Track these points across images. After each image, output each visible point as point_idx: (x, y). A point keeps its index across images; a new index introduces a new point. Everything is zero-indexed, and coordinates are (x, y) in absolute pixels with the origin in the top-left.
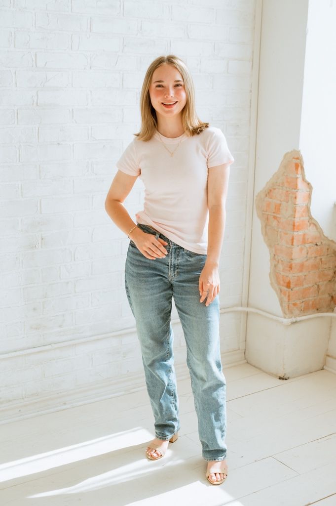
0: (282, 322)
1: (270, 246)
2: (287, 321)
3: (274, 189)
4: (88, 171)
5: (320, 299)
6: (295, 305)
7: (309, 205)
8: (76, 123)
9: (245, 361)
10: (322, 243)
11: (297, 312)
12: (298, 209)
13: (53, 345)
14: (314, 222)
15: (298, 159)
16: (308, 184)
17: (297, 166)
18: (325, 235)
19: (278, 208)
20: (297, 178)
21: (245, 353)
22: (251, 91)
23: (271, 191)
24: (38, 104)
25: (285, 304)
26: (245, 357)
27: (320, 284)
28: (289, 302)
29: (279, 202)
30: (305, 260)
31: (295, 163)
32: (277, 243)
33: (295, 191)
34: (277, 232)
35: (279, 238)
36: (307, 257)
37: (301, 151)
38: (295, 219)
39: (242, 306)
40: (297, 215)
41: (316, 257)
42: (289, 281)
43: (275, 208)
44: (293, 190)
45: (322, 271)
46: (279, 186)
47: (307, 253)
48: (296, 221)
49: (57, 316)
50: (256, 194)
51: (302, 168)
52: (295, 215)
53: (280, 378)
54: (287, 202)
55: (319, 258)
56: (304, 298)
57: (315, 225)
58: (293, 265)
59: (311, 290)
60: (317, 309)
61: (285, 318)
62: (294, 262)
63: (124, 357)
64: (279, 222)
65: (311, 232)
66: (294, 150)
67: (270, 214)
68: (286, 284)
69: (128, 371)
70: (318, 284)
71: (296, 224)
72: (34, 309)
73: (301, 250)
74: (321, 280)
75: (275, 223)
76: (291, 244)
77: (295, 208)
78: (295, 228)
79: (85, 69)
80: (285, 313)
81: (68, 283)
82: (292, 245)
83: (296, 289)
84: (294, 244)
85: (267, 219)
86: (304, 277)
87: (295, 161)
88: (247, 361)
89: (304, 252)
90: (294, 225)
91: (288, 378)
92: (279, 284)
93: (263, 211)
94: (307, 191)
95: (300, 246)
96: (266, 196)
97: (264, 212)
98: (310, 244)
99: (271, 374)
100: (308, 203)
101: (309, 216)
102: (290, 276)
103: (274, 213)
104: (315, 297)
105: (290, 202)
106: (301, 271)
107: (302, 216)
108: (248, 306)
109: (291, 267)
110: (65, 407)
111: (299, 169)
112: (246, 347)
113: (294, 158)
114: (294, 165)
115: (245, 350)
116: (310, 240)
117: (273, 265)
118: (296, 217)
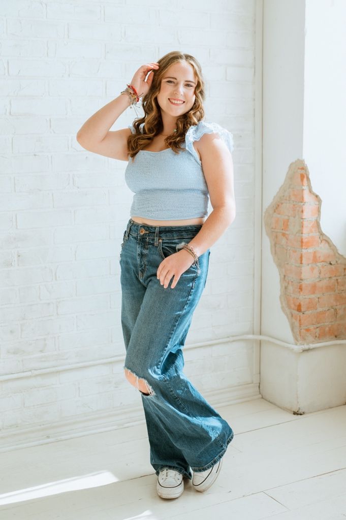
0: (293, 349)
1: (280, 266)
2: (298, 348)
3: (282, 204)
4: (69, 184)
5: (339, 325)
6: (308, 330)
7: (318, 219)
8: (54, 133)
9: (260, 396)
10: (337, 262)
11: (311, 338)
12: (305, 223)
13: (33, 371)
14: (327, 239)
15: (303, 169)
16: (317, 196)
17: (302, 177)
18: (340, 254)
19: (286, 224)
20: (303, 190)
21: (259, 387)
22: (254, 100)
23: (278, 206)
24: (12, 114)
25: (297, 330)
26: (260, 392)
27: (337, 307)
28: (300, 327)
29: (286, 218)
30: (318, 280)
31: (300, 173)
32: (286, 263)
33: (302, 204)
34: (287, 250)
35: (288, 256)
36: (319, 277)
37: (305, 161)
38: (303, 235)
39: (253, 334)
40: (305, 230)
41: (330, 278)
42: (300, 303)
43: (284, 224)
44: (300, 203)
45: (339, 293)
46: (286, 200)
47: (320, 273)
48: (303, 237)
49: (37, 340)
50: (264, 210)
51: (308, 179)
52: (302, 231)
53: (295, 413)
54: (294, 217)
55: (335, 278)
56: (318, 323)
57: (328, 241)
58: (304, 286)
59: (327, 315)
60: (336, 336)
61: (296, 345)
62: (304, 283)
63: (116, 387)
64: (287, 239)
65: (323, 249)
66: (298, 160)
67: (279, 231)
68: (296, 308)
69: (121, 403)
70: (335, 307)
71: (305, 240)
72: (11, 332)
73: (312, 269)
74: (338, 304)
75: (284, 241)
76: (299, 262)
77: (302, 223)
78: (304, 244)
79: (63, 76)
80: (296, 339)
81: (49, 304)
82: (301, 263)
83: (308, 313)
84: (304, 261)
85: (277, 237)
86: (317, 299)
87: (300, 172)
88: (262, 396)
89: (316, 271)
90: (302, 242)
91: (304, 413)
92: (289, 307)
93: (272, 228)
94: (315, 204)
95: (310, 265)
96: (275, 212)
97: (273, 230)
98: (323, 263)
99: (285, 409)
100: (317, 218)
101: (319, 232)
102: (301, 297)
103: (283, 229)
104: (331, 322)
105: (297, 217)
106: (314, 293)
107: (312, 232)
108: (260, 334)
109: (301, 289)
110: (49, 440)
111: (305, 180)
112: (260, 381)
113: (299, 169)
114: (299, 176)
115: (260, 383)
116: (322, 259)
117: (284, 288)
118: (304, 232)
